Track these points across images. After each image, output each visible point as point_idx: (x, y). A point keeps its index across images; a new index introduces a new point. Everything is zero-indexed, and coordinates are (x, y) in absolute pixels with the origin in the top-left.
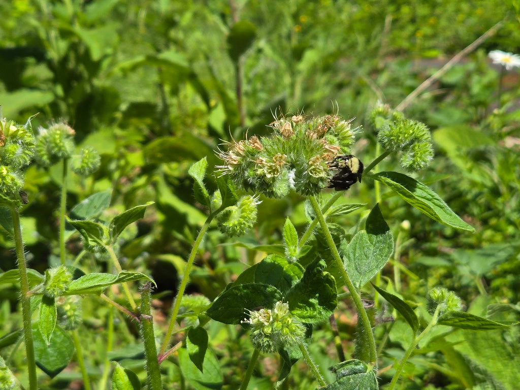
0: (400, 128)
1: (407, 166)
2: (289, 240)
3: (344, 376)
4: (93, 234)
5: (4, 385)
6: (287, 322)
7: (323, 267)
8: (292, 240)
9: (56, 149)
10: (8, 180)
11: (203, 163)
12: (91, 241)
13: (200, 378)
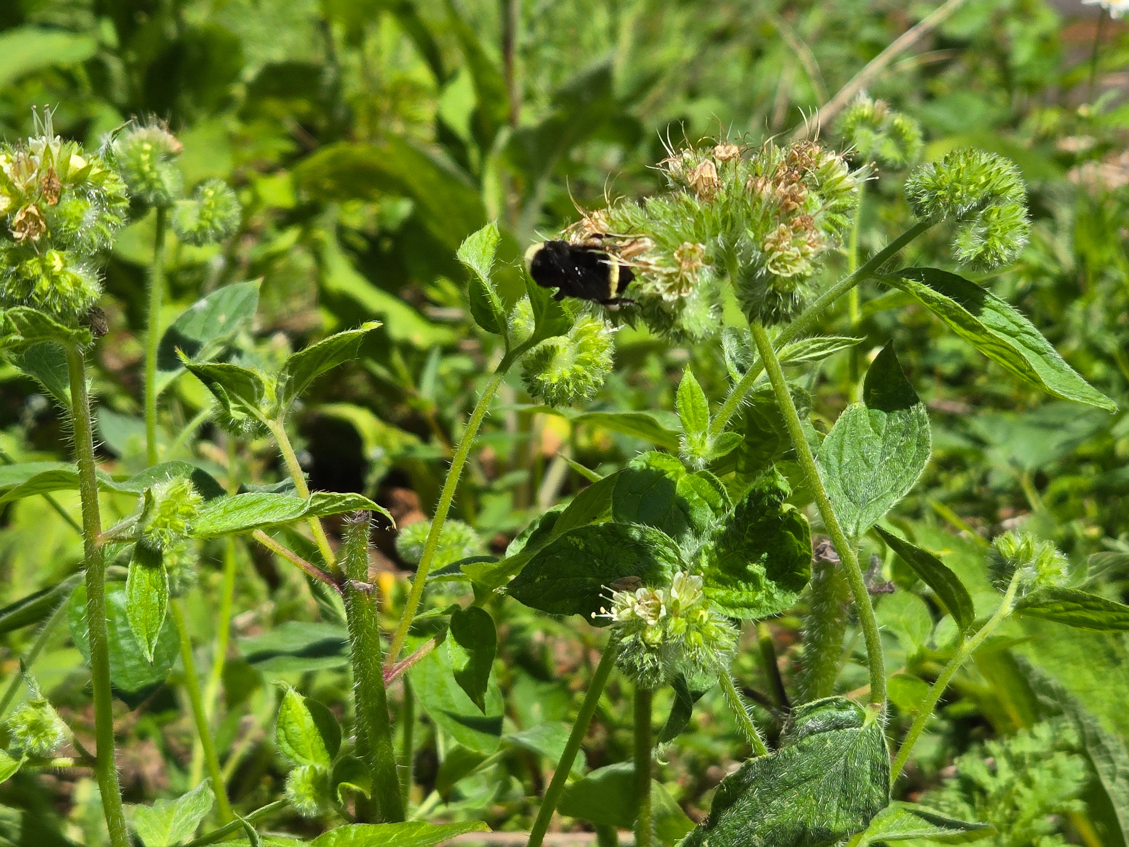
0: (959, 172)
1: (970, 257)
2: (689, 420)
3: (812, 732)
4: (239, 394)
5: (39, 740)
6: (698, 619)
7: (785, 494)
8: (695, 418)
9: (142, 187)
10: (66, 285)
11: (489, 233)
12: (234, 409)
13: (453, 706)
